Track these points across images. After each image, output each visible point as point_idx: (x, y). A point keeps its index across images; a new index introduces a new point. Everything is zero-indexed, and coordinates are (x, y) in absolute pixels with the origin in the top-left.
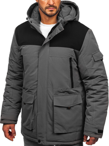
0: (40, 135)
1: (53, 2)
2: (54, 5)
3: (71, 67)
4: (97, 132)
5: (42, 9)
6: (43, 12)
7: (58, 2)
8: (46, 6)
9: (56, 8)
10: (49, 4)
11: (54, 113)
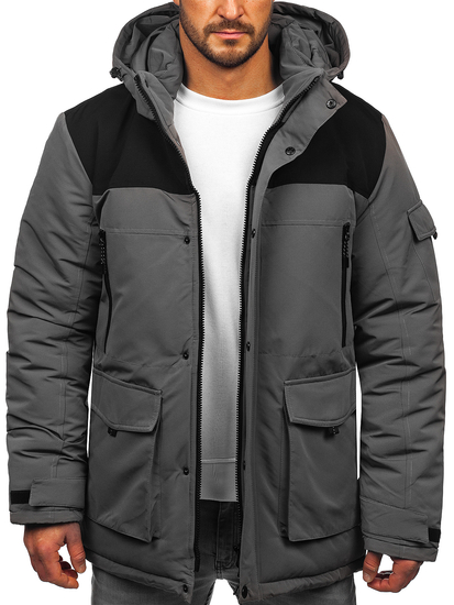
1: (240, 6)
2: (244, 19)
3: (346, 262)
4: (425, 538)
5: (191, 33)
6: (195, 45)
7: (261, 8)
8: (211, 22)
9: (249, 31)
10: (222, 13)
11: (291, 454)
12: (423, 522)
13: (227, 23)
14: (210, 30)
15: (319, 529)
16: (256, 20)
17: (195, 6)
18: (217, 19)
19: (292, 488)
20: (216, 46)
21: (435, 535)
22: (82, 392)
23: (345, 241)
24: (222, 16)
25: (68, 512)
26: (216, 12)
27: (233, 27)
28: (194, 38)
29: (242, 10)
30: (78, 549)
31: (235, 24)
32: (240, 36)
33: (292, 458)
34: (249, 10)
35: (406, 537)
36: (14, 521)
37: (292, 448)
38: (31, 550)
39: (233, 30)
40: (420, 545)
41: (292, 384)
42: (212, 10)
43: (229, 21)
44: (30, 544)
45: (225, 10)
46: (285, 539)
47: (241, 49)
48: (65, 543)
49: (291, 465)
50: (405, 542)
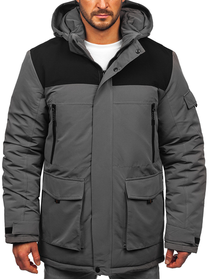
0: (99, 258)
1: (107, 3)
2: (109, 9)
3: (153, 122)
4: (193, 242)
5: (85, 15)
6: (87, 20)
7: (116, 4)
8: (94, 10)
9: (111, 14)
10: (99, 6)
11: (128, 213)
12: (193, 234)
13: (101, 11)
14: (94, 14)
15: (141, 244)
16: (114, 10)
17: (86, 3)
18: (97, 9)
19: (128, 227)
20: (96, 21)
21: (197, 241)
22: (37, 178)
23: (153, 112)
24: (99, 8)
25: (30, 237)
26: (96, 6)
27: (104, 13)
28: (86, 17)
29: (108, 5)
30: (37, 254)
31: (105, 11)
32: (107, 17)
33: (128, 214)
34: (111, 5)
35: (185, 241)
36: (7, 242)
37: (129, 210)
38: (16, 255)
39: (104, 14)
40: (191, 245)
41: (129, 180)
42: (94, 5)
43: (102, 10)
44: (15, 253)
45: (100, 5)
46: (125, 249)
47: (107, 22)
48: (31, 252)
49: (128, 217)
50: (184, 244)
